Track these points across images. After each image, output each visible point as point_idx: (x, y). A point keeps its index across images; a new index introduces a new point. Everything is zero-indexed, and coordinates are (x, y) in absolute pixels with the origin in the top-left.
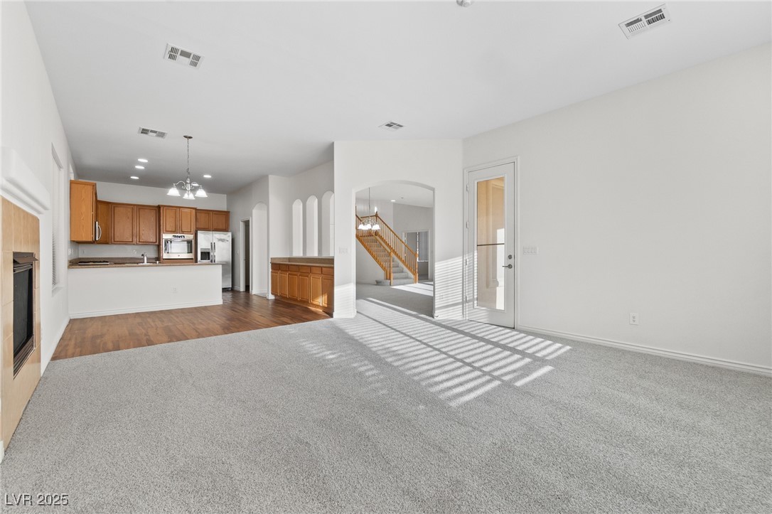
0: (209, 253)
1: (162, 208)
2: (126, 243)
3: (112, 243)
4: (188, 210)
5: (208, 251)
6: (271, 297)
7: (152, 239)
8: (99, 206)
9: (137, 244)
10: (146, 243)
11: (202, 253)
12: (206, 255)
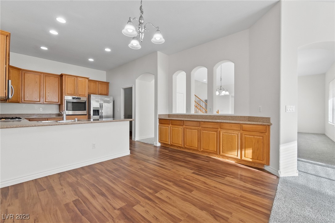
0: (98, 111)
1: (64, 77)
2: (34, 102)
3: (22, 103)
4: (83, 80)
5: (98, 109)
6: (159, 144)
7: (56, 99)
8: (11, 70)
9: (43, 104)
10: (51, 103)
11: (93, 110)
12: (96, 112)
